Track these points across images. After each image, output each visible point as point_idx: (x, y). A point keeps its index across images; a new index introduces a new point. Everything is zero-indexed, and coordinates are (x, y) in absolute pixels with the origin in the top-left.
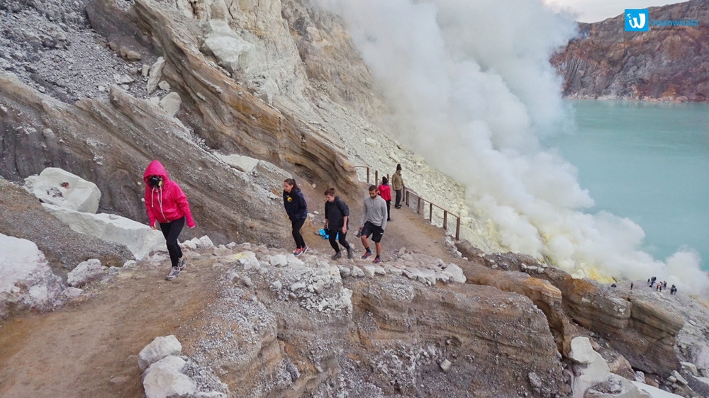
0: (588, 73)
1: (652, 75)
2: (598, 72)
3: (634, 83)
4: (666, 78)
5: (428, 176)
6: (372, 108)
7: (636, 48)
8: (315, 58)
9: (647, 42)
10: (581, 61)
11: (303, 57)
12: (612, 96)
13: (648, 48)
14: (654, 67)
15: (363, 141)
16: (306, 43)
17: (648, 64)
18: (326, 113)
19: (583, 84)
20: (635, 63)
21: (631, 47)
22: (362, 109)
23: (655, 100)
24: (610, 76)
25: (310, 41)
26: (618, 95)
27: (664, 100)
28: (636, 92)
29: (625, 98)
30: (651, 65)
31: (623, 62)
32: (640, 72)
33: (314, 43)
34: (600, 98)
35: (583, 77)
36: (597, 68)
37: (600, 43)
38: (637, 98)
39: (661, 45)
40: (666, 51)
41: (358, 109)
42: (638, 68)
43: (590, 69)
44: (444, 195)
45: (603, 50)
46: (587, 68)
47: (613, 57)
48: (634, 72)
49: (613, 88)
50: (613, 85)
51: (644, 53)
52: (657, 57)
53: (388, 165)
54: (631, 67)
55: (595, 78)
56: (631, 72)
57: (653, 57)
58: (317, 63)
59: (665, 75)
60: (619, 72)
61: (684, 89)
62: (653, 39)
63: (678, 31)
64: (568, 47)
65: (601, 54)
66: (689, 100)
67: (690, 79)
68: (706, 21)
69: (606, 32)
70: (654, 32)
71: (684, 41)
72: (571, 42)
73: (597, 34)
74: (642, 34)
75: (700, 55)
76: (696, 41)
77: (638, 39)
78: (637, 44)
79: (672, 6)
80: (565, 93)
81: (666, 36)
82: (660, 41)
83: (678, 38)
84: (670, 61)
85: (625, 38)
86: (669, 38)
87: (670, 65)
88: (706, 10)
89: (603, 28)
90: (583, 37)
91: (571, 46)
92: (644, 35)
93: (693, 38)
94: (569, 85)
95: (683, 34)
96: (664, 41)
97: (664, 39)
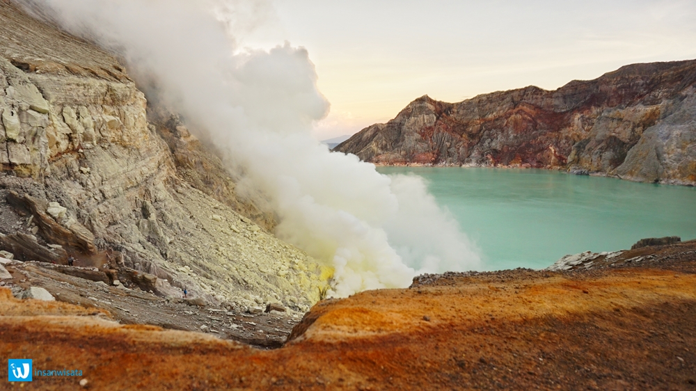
0: (453, 145)
1: (503, 146)
2: (461, 143)
3: (490, 153)
4: (513, 149)
5: (261, 241)
6: (228, 189)
7: (489, 124)
8: (183, 151)
9: (497, 119)
10: (447, 134)
11: (173, 151)
12: (473, 164)
13: (498, 124)
14: (504, 139)
15: (211, 217)
16: (176, 138)
17: (499, 137)
18: (183, 197)
19: (449, 155)
20: (489, 136)
21: (485, 123)
22: (219, 191)
23: (506, 167)
24: (470, 147)
25: (179, 137)
26: (477, 163)
27: (513, 167)
28: (491, 160)
29: (483, 165)
30: (501, 138)
31: (480, 135)
32: (493, 144)
33: (182, 139)
34: (463, 166)
35: (449, 148)
36: (461, 141)
37: (461, 119)
38: (492, 165)
39: (507, 122)
40: (511, 126)
41: (216, 191)
42: (492, 140)
43: (454, 141)
44: (272, 255)
45: (463, 125)
46: (452, 140)
47: (471, 131)
48: (489, 143)
49: (473, 157)
50: (473, 155)
51: (495, 128)
52: (506, 131)
53: (228, 235)
54: (486, 139)
55: (459, 149)
56: (486, 144)
57: (503, 131)
58: (184, 155)
59: (512, 146)
60: (477, 144)
61: (528, 158)
62: (501, 117)
63: (519, 110)
64: (436, 122)
65: (462, 128)
66: (532, 166)
67: (531, 149)
68: (539, 104)
69: (465, 111)
70: (501, 112)
71: (524, 119)
72: (438, 118)
73: (458, 112)
74: (493, 112)
75: (537, 130)
76: (533, 119)
77: (490, 116)
78: (490, 121)
79: (513, 91)
80: (436, 162)
81: (511, 114)
82: (507, 118)
83: (519, 116)
84: (515, 135)
85: (480, 115)
86: (513, 116)
87: (516, 137)
88: (537, 94)
89: (462, 107)
90: (447, 114)
91: (439, 122)
92: (494, 113)
93: (531, 116)
94: (438, 155)
95: (523, 113)
96: (510, 119)
97: (509, 117)
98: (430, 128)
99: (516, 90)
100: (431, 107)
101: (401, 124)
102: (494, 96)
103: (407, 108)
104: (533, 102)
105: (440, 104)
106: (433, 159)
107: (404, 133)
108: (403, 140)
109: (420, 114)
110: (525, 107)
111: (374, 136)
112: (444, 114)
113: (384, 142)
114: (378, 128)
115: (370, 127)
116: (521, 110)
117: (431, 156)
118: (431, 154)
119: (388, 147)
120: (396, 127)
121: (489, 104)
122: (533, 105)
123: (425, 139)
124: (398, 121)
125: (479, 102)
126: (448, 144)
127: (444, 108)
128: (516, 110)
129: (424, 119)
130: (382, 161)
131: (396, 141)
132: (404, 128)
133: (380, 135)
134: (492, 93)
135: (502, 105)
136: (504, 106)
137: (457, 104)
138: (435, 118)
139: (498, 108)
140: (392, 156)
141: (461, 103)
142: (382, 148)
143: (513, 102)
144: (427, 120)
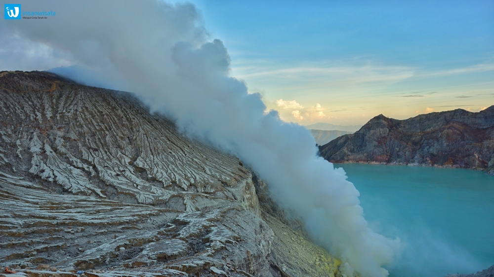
0: (401, 149)
1: (439, 151)
2: (407, 149)
3: (428, 156)
4: (446, 153)
5: (305, 245)
7: (427, 135)
9: (434, 132)
10: (396, 142)
12: (416, 164)
13: (435, 135)
14: (439, 147)
15: (282, 233)
17: (436, 145)
19: (399, 156)
20: (428, 144)
21: (425, 135)
22: (279, 214)
23: (441, 167)
24: (414, 151)
25: (259, 186)
26: (419, 163)
27: (446, 167)
28: (430, 161)
29: (423, 165)
31: (421, 143)
32: (431, 150)
34: (409, 165)
35: (399, 152)
36: (406, 147)
37: (407, 132)
38: (431, 165)
39: (442, 134)
40: (444, 138)
42: (430, 147)
43: (402, 147)
44: (311, 253)
45: (409, 136)
46: (400, 146)
47: (415, 140)
48: (428, 149)
49: (416, 159)
50: (416, 157)
51: (432, 139)
52: (440, 141)
53: (291, 243)
54: (426, 146)
55: (405, 153)
56: (426, 149)
57: (438, 141)
59: (446, 152)
60: (419, 149)
61: (457, 160)
62: (437, 130)
63: (450, 126)
64: (389, 133)
65: (408, 138)
66: (461, 167)
67: (460, 154)
68: (466, 122)
69: (410, 126)
70: (437, 127)
71: (454, 133)
72: (390, 131)
73: (404, 127)
74: (430, 127)
75: (464, 141)
76: (461, 132)
77: (428, 130)
78: (428, 133)
79: (446, 112)
80: (389, 161)
81: (444, 129)
82: (441, 132)
83: (450, 131)
84: (448, 144)
85: (420, 129)
86: (446, 130)
87: (448, 146)
88: (465, 115)
89: (408, 123)
90: (397, 128)
91: (390, 133)
92: (432, 128)
93: (459, 131)
94: (391, 156)
95: (453, 128)
96: (443, 132)
97: (443, 131)
98: (384, 137)
99: (448, 112)
100: (385, 123)
101: (364, 135)
102: (431, 116)
103: (368, 124)
104: (461, 120)
105: (392, 120)
106: (387, 159)
107: (366, 141)
108: (366, 146)
109: (377, 128)
110: (455, 124)
111: (345, 142)
112: (394, 128)
113: (352, 147)
114: (348, 137)
115: (342, 136)
116: (452, 126)
117: (385, 157)
118: (385, 156)
119: (355, 150)
120: (360, 137)
121: (427, 122)
122: (461, 122)
123: (381, 145)
124: (361, 132)
125: (420, 120)
126: (398, 149)
127: (394, 123)
128: (448, 126)
129: (380, 131)
130: (351, 160)
131: (361, 146)
132: (366, 138)
133: (349, 142)
134: (430, 114)
135: (438, 122)
136: (439, 123)
137: (404, 121)
138: (388, 130)
139: (434, 124)
140: (358, 157)
141: (407, 120)
142: (351, 151)
143: (446, 120)
144: (382, 132)
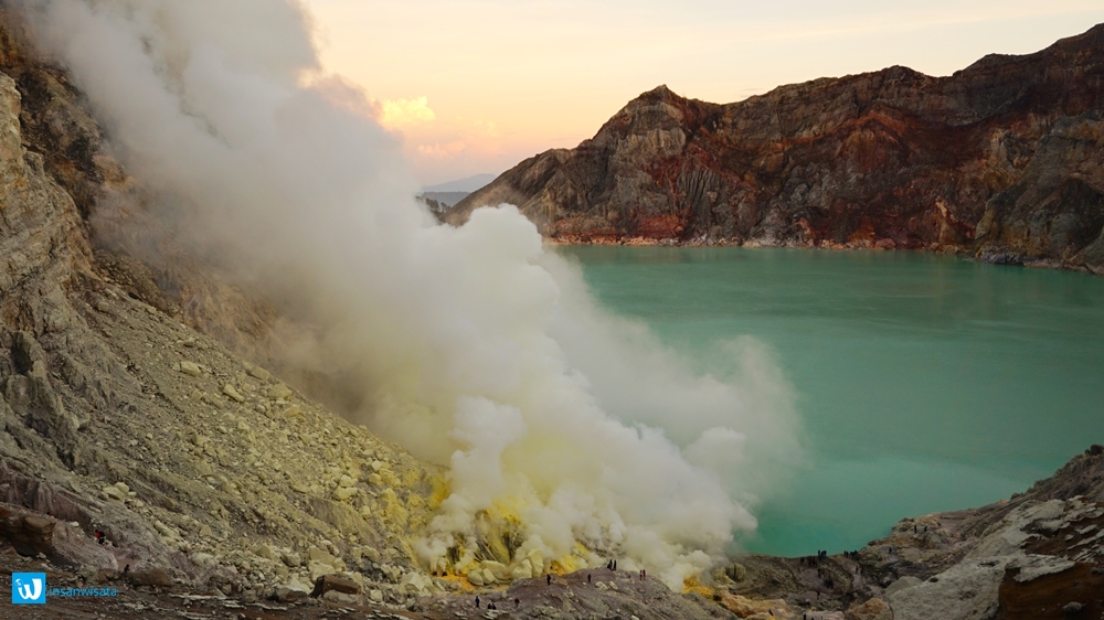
0: (723, 197)
1: (834, 201)
2: (741, 194)
3: (805, 217)
4: (856, 206)
5: (295, 421)
6: (215, 301)
7: (803, 151)
8: (108, 214)
9: (821, 141)
10: (709, 174)
11: (85, 213)
12: (768, 241)
13: (823, 152)
14: (835, 186)
15: (176, 366)
16: (91, 184)
17: (826, 179)
18: (110, 321)
19: (716, 219)
20: (803, 177)
21: (795, 148)
22: (194, 305)
23: (841, 247)
24: (761, 204)
25: (99, 182)
26: (777, 237)
27: (856, 247)
28: (808, 231)
29: (790, 244)
30: (830, 182)
31: (784, 175)
32: (813, 196)
33: (107, 186)
34: (747, 244)
35: (716, 204)
36: (740, 189)
37: (741, 140)
38: (811, 243)
39: (844, 147)
40: (852, 156)
41: (187, 306)
42: (809, 188)
43: (727, 189)
44: (320, 453)
45: (746, 154)
46: (721, 186)
47: (764, 167)
48: (803, 194)
49: (768, 225)
50: (768, 219)
51: (816, 161)
52: (840, 167)
53: (217, 407)
54: (797, 185)
55: (736, 206)
56: (797, 195)
57: (833, 168)
58: (112, 223)
59: (854, 201)
60: (777, 195)
61: (888, 227)
62: (830, 135)
63: (869, 121)
64: (685, 147)
65: (743, 160)
66: (897, 246)
67: (896, 207)
68: (913, 107)
69: (750, 121)
70: (830, 124)
71: (880, 141)
72: (689, 138)
73: (734, 125)
74: (811, 126)
75: (909, 165)
76: (899, 139)
77: (805, 134)
78: (804, 144)
79: (856, 77)
80: (685, 235)
81: (851, 129)
82: (842, 138)
83: (869, 135)
84: (861, 176)
85: (783, 132)
86: (856, 134)
87: (861, 181)
88: (910, 86)
89: (744, 114)
90: (711, 129)
91: (691, 145)
92: (815, 128)
93: (894, 134)
94: (691, 219)
95: (878, 127)
96: (849, 140)
97: (848, 136)
98: (673, 159)
99: (864, 75)
100: (676, 113)
101: (607, 152)
102: (814, 90)
103: (622, 115)
104: (901, 103)
105: (695, 105)
106: (679, 228)
107: (615, 171)
108: (613, 186)
109: (651, 128)
110: (882, 114)
111: (547, 176)
112: (703, 129)
113: (570, 191)
114: (555, 159)
115: (538, 156)
116: (874, 120)
117: (673, 221)
118: (675, 218)
119: (579, 202)
120: (597, 158)
121: (802, 107)
122: (900, 109)
123: (662, 184)
124: (600, 144)
125: (781, 102)
126: (713, 196)
127: (703, 115)
128: (861, 121)
129: (659, 140)
130: (566, 234)
131: (597, 189)
132: (616, 159)
133: (560, 174)
134: (810, 83)
135: (832, 110)
136: (837, 112)
137: (733, 106)
138: (684, 137)
139: (824, 116)
140: (588, 223)
141: (742, 103)
142: (565, 205)
143: (856, 102)
144: (666, 141)
